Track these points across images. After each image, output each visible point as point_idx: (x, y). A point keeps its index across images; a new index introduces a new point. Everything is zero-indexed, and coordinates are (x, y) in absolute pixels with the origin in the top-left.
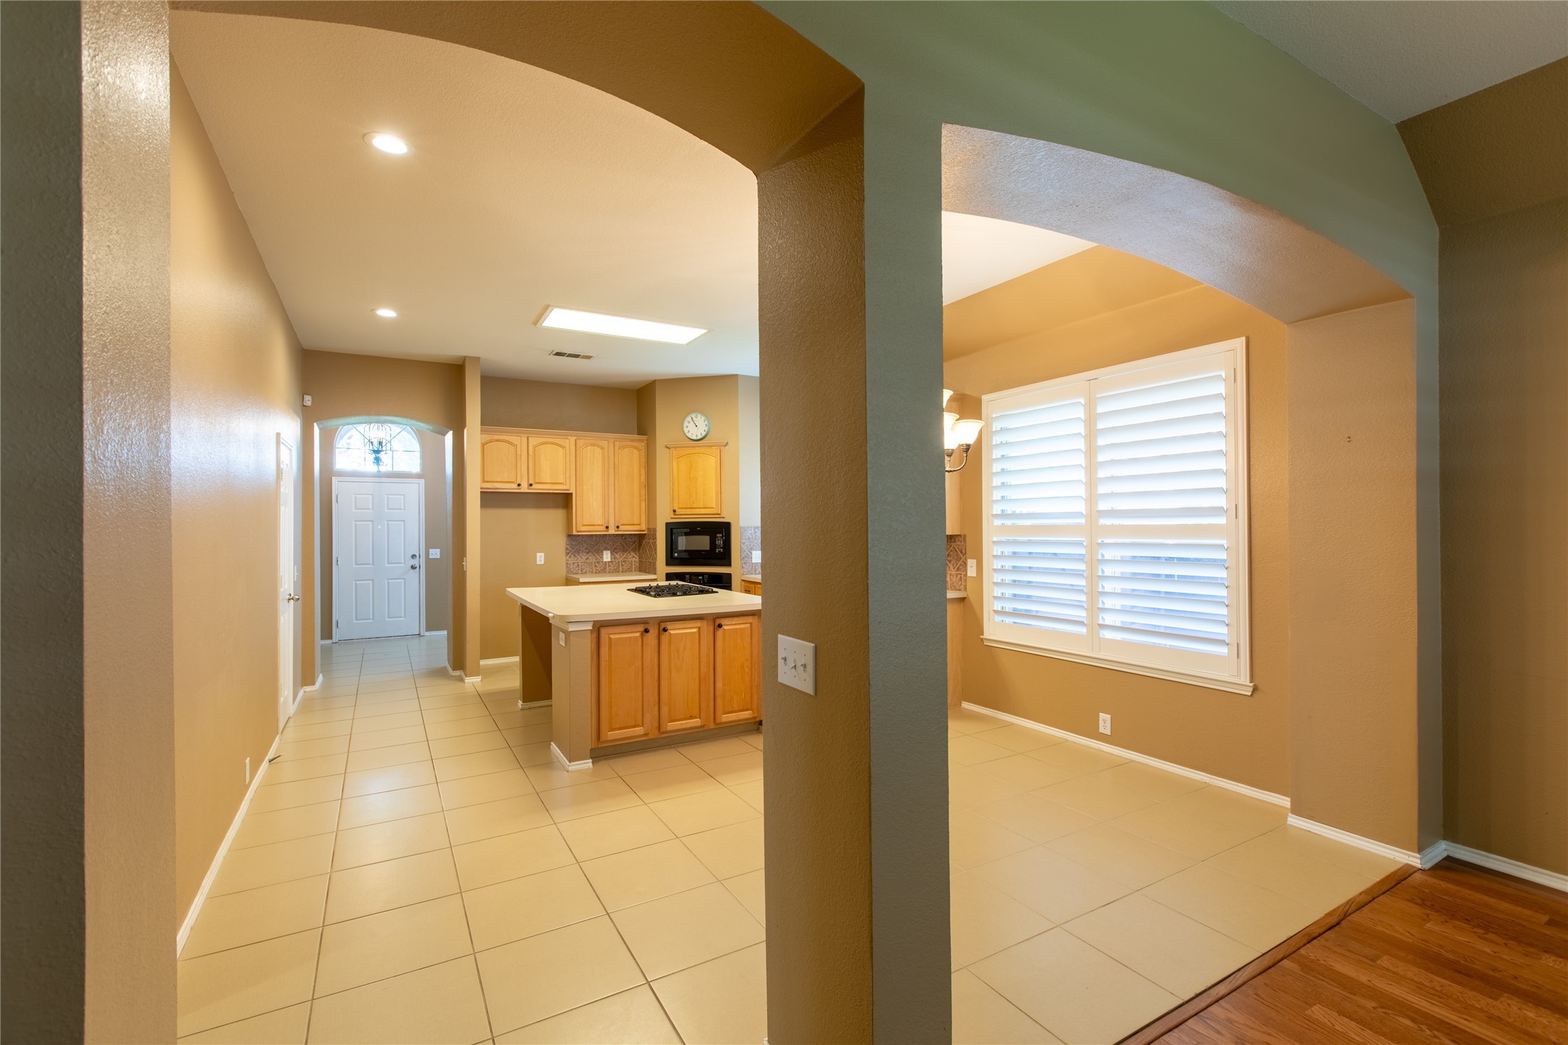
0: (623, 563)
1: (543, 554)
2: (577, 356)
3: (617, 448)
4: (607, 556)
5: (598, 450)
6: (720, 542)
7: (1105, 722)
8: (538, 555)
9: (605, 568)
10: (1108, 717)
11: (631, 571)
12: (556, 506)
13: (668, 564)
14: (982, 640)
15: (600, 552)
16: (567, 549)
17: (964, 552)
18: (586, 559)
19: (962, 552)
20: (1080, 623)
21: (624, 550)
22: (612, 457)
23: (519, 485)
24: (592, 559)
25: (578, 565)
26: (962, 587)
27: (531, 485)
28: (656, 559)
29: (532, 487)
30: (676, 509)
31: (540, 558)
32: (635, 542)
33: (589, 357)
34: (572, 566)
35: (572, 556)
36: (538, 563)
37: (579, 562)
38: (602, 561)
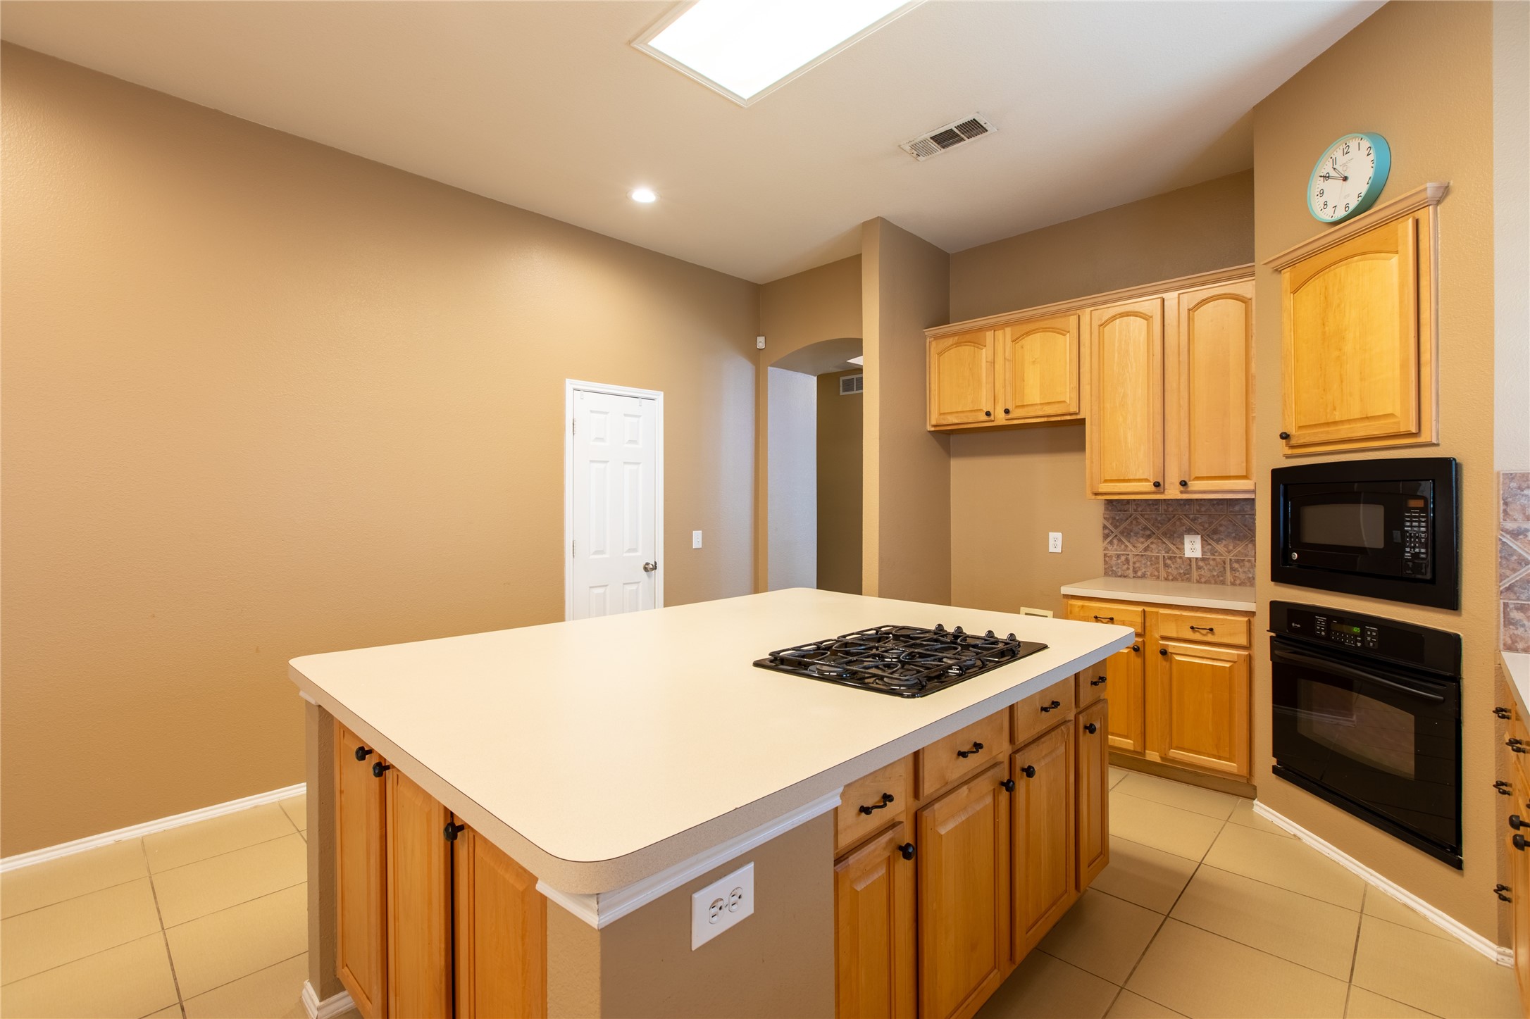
0: (1236, 566)
1: (1059, 535)
4: (1193, 547)
5: (1136, 325)
6: (1417, 528)
8: (1052, 535)
9: (1188, 573)
13: (1275, 575)
15: (1175, 536)
16: (1105, 527)
18: (1146, 549)
23: (988, 414)
24: (1158, 550)
25: (1127, 561)
27: (1008, 411)
28: (1257, 563)
29: (1010, 416)
31: (1055, 542)
33: (975, 127)
34: (1113, 561)
35: (1115, 541)
36: (1052, 549)
37: (1128, 555)
38: (1181, 558)
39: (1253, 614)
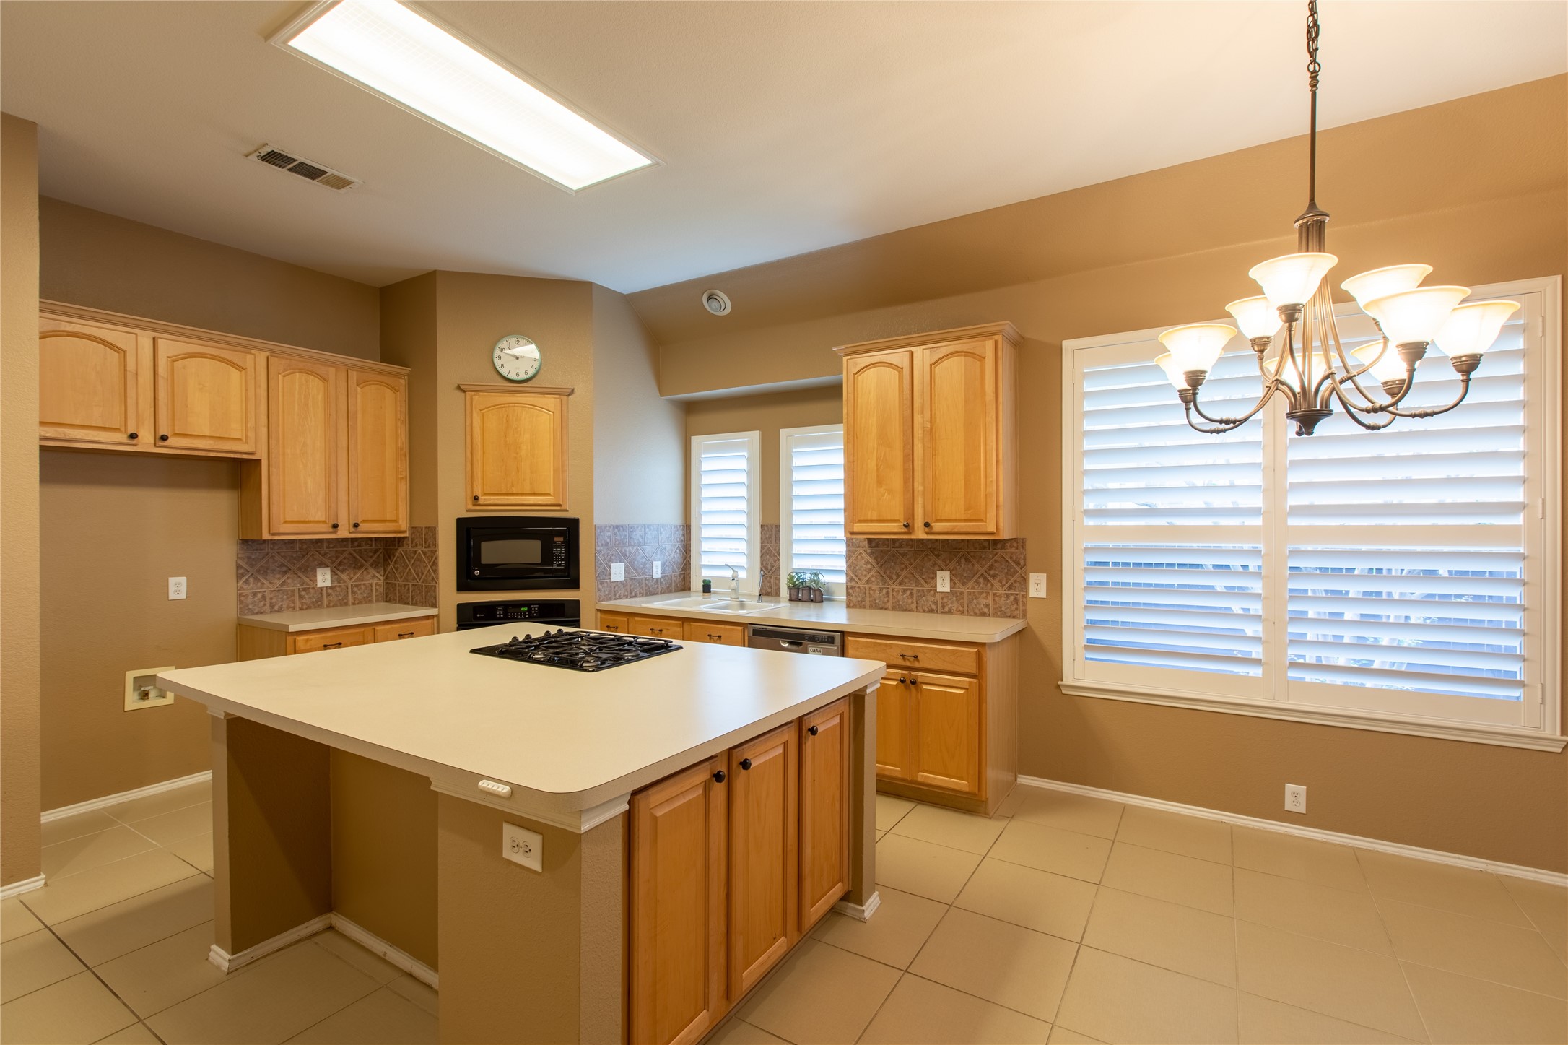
0: (355, 589)
1: (183, 580)
2: (312, 173)
3: (352, 382)
4: (324, 578)
5: (315, 384)
6: (558, 548)
7: (1295, 796)
8: (172, 581)
9: (320, 600)
10: (1302, 789)
11: (371, 601)
12: (212, 484)
13: (462, 586)
14: (1059, 687)
15: (309, 571)
16: (239, 567)
17: (1022, 562)
18: (282, 585)
19: (1018, 563)
20: (1257, 662)
21: (358, 566)
22: (343, 398)
23: (133, 436)
24: (293, 584)
25: (264, 597)
26: (1019, 613)
27: (164, 438)
28: (435, 580)
29: (167, 442)
30: (478, 492)
31: (178, 587)
32: (376, 551)
33: (340, 183)
34: (249, 600)
35: (251, 580)
36: (172, 596)
37: (265, 591)
38: (313, 588)
39: (436, 616)
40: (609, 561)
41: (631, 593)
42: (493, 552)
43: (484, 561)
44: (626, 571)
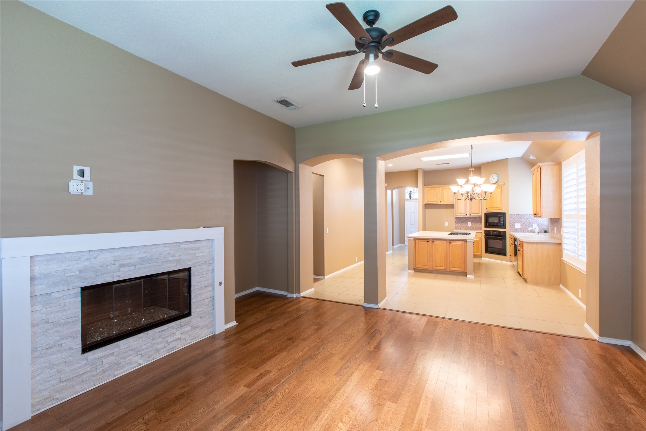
0: (475, 226)
1: (447, 223)
4: (469, 224)
6: (502, 220)
7: (580, 293)
8: (446, 223)
9: (469, 228)
10: (580, 291)
11: (479, 229)
12: (449, 208)
13: (485, 227)
15: (467, 223)
16: (455, 222)
18: (462, 225)
21: (476, 222)
23: (437, 202)
24: (464, 225)
25: (459, 227)
28: (482, 225)
29: (441, 202)
30: (487, 208)
31: (447, 224)
32: (480, 219)
34: (457, 227)
35: (457, 224)
36: (446, 225)
38: (468, 226)
39: (482, 232)
40: (515, 223)
41: (523, 231)
42: (492, 220)
43: (489, 222)
44: (521, 226)
